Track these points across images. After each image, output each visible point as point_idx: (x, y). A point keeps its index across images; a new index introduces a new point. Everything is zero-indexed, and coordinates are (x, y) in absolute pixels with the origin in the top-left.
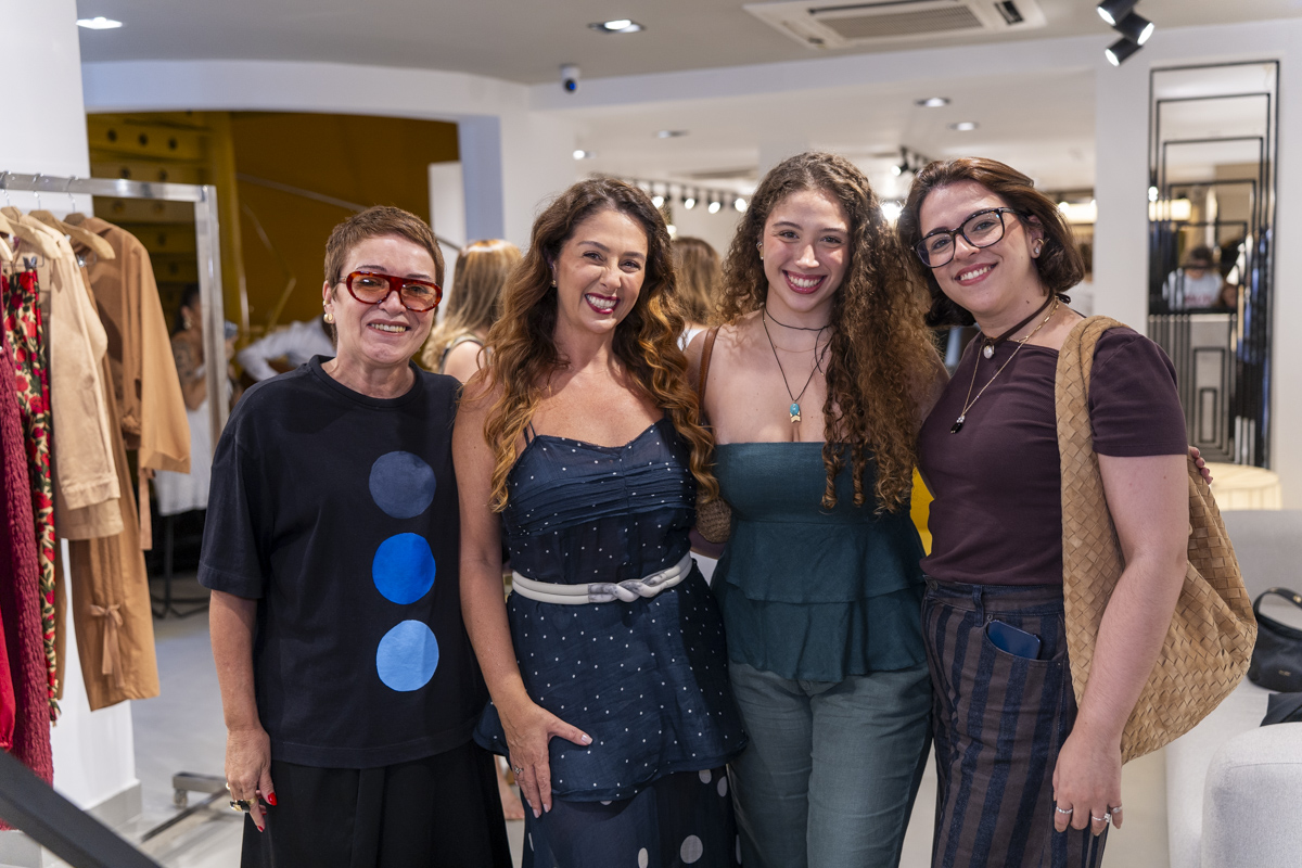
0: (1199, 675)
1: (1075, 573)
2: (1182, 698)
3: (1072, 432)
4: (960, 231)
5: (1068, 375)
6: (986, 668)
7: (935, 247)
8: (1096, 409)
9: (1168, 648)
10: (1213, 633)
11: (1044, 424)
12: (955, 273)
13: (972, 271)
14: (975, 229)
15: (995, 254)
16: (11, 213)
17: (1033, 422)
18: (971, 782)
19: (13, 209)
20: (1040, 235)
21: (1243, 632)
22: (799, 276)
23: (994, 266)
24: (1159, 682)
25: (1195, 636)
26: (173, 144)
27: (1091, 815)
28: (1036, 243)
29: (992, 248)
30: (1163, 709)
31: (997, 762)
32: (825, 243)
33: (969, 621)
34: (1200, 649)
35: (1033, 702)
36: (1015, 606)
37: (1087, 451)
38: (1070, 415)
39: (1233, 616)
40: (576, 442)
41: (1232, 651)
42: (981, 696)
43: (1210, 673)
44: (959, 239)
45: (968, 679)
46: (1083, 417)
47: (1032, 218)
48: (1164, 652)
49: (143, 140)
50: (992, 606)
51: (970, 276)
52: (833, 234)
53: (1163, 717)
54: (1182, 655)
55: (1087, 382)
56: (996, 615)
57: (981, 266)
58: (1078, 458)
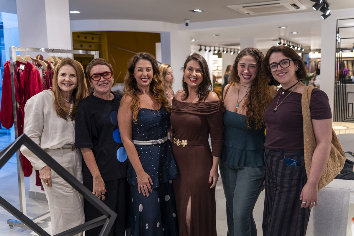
0: (334, 169)
1: (307, 147)
2: (331, 174)
3: (306, 114)
4: (279, 64)
5: (305, 100)
6: (284, 169)
7: (272, 67)
8: (312, 108)
9: (328, 163)
10: (337, 159)
11: (298, 111)
12: (277, 74)
13: (281, 74)
14: (283, 63)
15: (287, 70)
16: (54, 58)
17: (296, 111)
18: (281, 196)
19: (54, 57)
20: (298, 65)
21: (343, 158)
22: (245, 75)
23: (286, 73)
24: (327, 171)
25: (333, 160)
26: (93, 39)
27: (311, 203)
28: (297, 67)
29: (286, 68)
30: (327, 177)
31: (288, 191)
32: (251, 67)
33: (279, 158)
34: (334, 163)
35: (296, 176)
36: (291, 154)
37: (310, 118)
38: (306, 110)
39: (341, 155)
40: (150, 109)
41: (341, 163)
42: (283, 176)
43: (336, 168)
44: (279, 66)
45: (280, 172)
46: (309, 111)
47: (296, 61)
48: (327, 164)
49: (86, 38)
50: (285, 154)
51: (281, 75)
52: (253, 65)
53: (327, 179)
54: (331, 165)
55: (310, 102)
56: (286, 156)
57: (284, 73)
58: (308, 120)
